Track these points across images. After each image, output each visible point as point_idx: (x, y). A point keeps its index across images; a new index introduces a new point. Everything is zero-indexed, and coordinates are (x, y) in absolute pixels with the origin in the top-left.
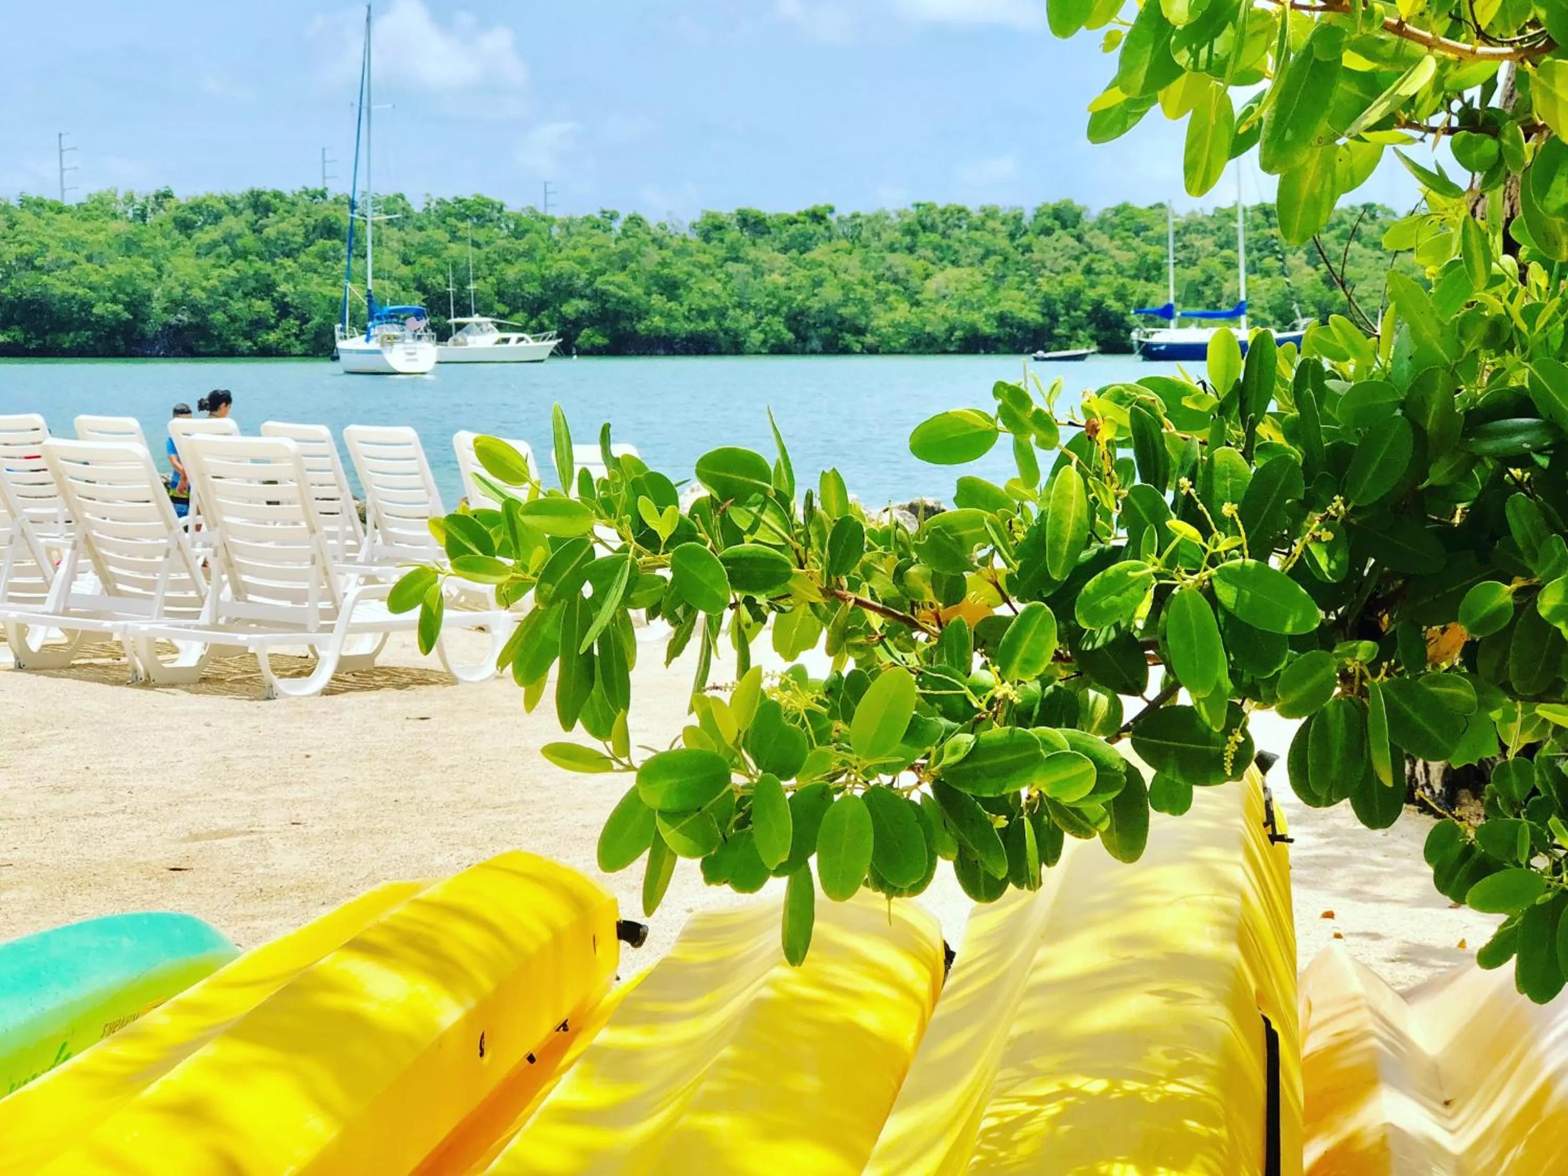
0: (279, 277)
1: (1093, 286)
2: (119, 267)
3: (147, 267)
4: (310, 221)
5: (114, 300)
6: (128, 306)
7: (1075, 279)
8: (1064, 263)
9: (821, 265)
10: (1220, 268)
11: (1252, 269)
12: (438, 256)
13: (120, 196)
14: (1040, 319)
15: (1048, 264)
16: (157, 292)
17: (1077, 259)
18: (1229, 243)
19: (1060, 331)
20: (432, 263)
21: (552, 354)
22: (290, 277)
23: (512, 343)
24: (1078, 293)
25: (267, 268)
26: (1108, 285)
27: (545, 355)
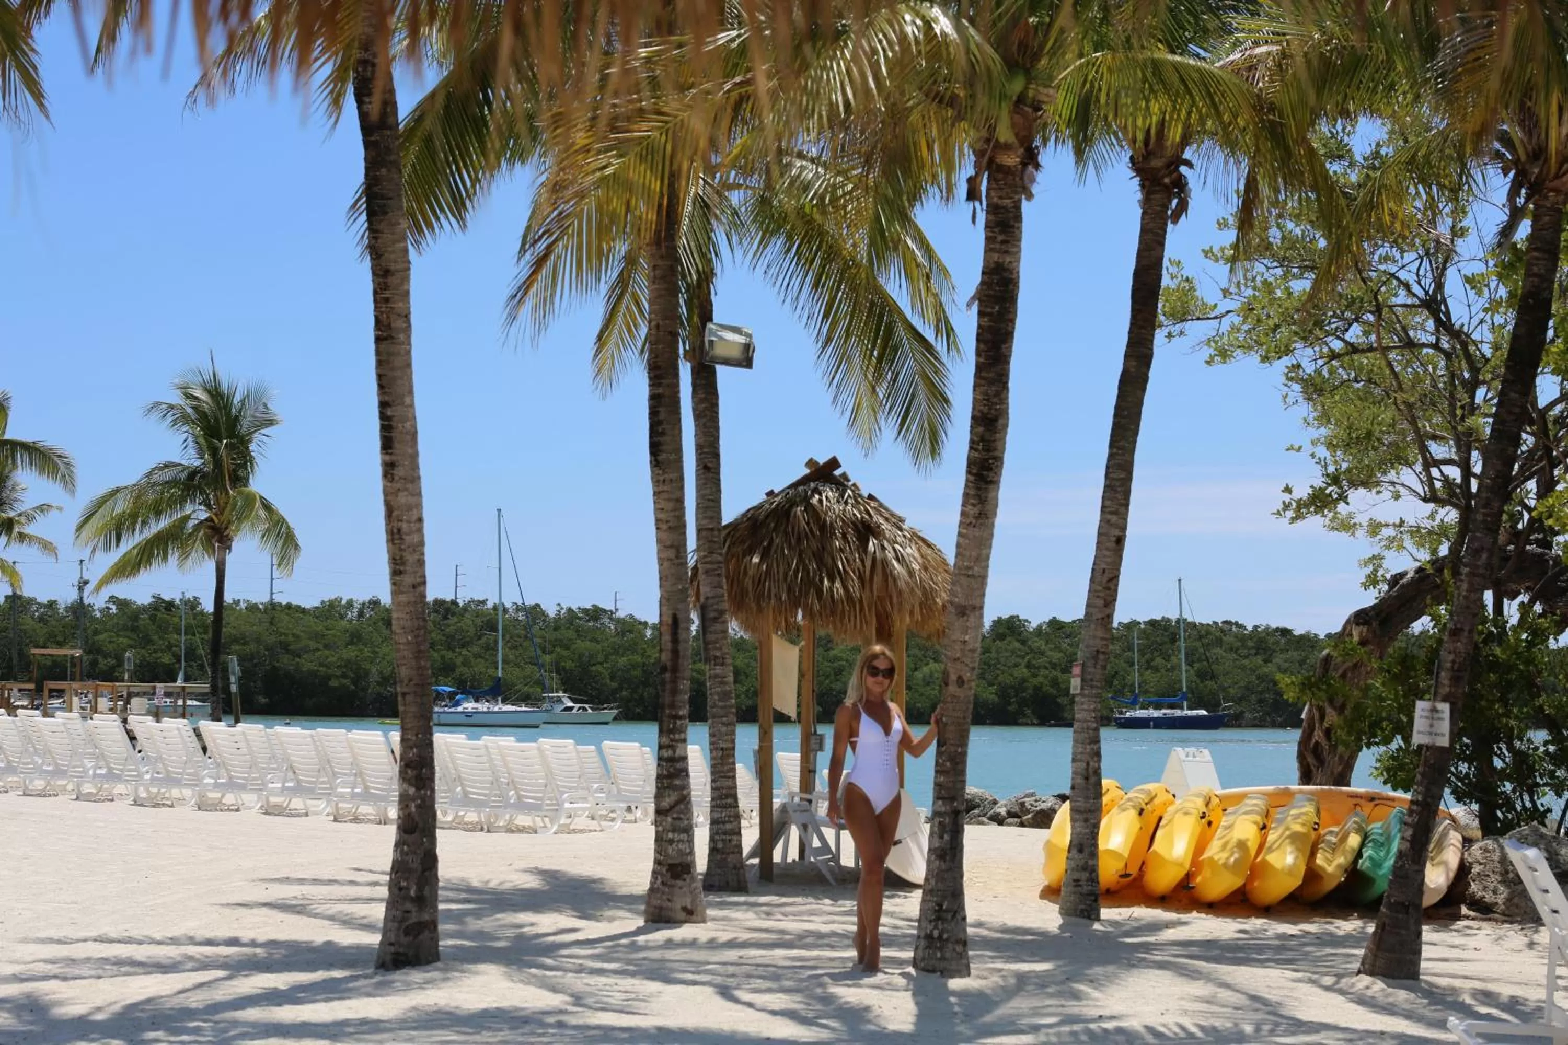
0: (459, 661)
1: (1035, 676)
2: (350, 653)
3: (367, 652)
4: (478, 621)
5: (344, 676)
6: (355, 682)
7: (1023, 672)
8: (1013, 660)
9: (841, 659)
10: (1124, 665)
11: (1148, 665)
12: (568, 649)
13: (344, 602)
14: (996, 699)
15: (1002, 660)
16: (374, 670)
17: (1023, 657)
18: (1130, 648)
19: (1012, 708)
20: (565, 653)
21: (615, 719)
22: (466, 663)
23: (574, 711)
24: (1024, 680)
25: (449, 655)
26: (1046, 677)
27: (610, 719)
